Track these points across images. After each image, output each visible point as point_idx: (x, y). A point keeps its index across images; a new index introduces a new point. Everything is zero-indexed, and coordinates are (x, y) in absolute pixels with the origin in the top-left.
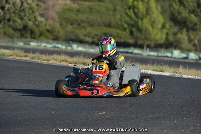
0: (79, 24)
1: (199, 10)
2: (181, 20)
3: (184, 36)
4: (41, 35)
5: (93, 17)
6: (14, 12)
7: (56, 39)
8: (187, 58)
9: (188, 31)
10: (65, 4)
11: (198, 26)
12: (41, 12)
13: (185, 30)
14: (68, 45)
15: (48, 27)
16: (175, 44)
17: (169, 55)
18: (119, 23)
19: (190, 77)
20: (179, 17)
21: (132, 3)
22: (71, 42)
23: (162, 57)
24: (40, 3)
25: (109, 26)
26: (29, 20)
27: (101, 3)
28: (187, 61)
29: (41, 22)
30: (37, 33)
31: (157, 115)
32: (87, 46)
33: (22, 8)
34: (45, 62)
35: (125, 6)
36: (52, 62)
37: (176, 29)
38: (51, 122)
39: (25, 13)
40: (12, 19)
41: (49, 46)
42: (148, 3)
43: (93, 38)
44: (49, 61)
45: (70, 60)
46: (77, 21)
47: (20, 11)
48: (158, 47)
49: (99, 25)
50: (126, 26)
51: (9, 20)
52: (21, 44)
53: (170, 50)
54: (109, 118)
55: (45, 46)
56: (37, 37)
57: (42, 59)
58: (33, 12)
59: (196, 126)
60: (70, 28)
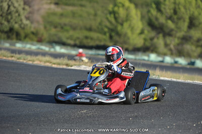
0: (62, 27)
1: (175, 17)
2: (158, 26)
3: (160, 42)
4: (26, 36)
5: (75, 21)
6: (1, 15)
7: (40, 41)
8: (162, 62)
9: (164, 36)
10: (49, 9)
11: (174, 33)
12: (27, 16)
13: (161, 35)
14: (51, 46)
15: (32, 30)
16: (152, 48)
17: (146, 58)
18: (100, 27)
19: (166, 79)
20: (156, 23)
21: (113, 8)
22: (54, 44)
23: (139, 60)
24: (27, 7)
25: (90, 29)
26: (16, 23)
27: (84, 9)
28: (162, 64)
29: (27, 25)
30: (23, 35)
31: (136, 114)
32: (69, 48)
33: (9, 11)
34: (31, 62)
35: (106, 12)
36: (36, 63)
37: (153, 34)
38: (36, 118)
39: (12, 15)
41: (34, 48)
42: (127, 9)
43: (75, 40)
44: (33, 61)
45: (54, 61)
46: (60, 24)
47: (7, 14)
48: (136, 50)
49: (81, 29)
50: (106, 30)
52: (7, 45)
53: (147, 53)
54: (90, 116)
55: (30, 48)
56: (22, 39)
57: (27, 59)
58: (19, 15)
59: (172, 125)
60: (53, 31)
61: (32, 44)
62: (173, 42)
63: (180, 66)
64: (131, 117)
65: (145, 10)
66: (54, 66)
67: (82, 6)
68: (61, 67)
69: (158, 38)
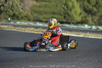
0: (40, 13)
1: (97, 5)
3: (90, 18)
4: (22, 18)
5: (46, 10)
6: (9, 8)
7: (29, 20)
8: (91, 29)
9: (92, 16)
10: (33, 4)
11: (96, 13)
12: (22, 7)
13: (90, 15)
14: (34, 23)
15: (25, 14)
16: (86, 22)
17: (83, 27)
18: (59, 12)
19: (92, 37)
20: (87, 9)
22: (36, 22)
23: (79, 28)
24: (22, 3)
25: (54, 13)
26: (16, 11)
27: (50, 3)
28: (91, 30)
29: (22, 12)
30: (20, 17)
31: (77, 56)
32: (44, 23)
34: (24, 31)
36: (27, 31)
39: (14, 7)
40: (8, 11)
41: (26, 24)
42: (73, 2)
43: (47, 19)
44: (25, 30)
45: (36, 30)
46: (39, 11)
47: (12, 7)
48: (77, 23)
49: (50, 13)
50: (62, 13)
51: (6, 11)
52: (12, 23)
53: (83, 24)
54: (54, 58)
55: (24, 24)
56: (20, 19)
57: (22, 29)
58: (18, 7)
59: (95, 61)
60: (35, 15)
61: (25, 22)
62: (96, 18)
63: (100, 30)
64: (74, 58)
65: (82, 3)
66: (36, 33)
67: (49, 1)
68: (39, 33)
69: (89, 17)
